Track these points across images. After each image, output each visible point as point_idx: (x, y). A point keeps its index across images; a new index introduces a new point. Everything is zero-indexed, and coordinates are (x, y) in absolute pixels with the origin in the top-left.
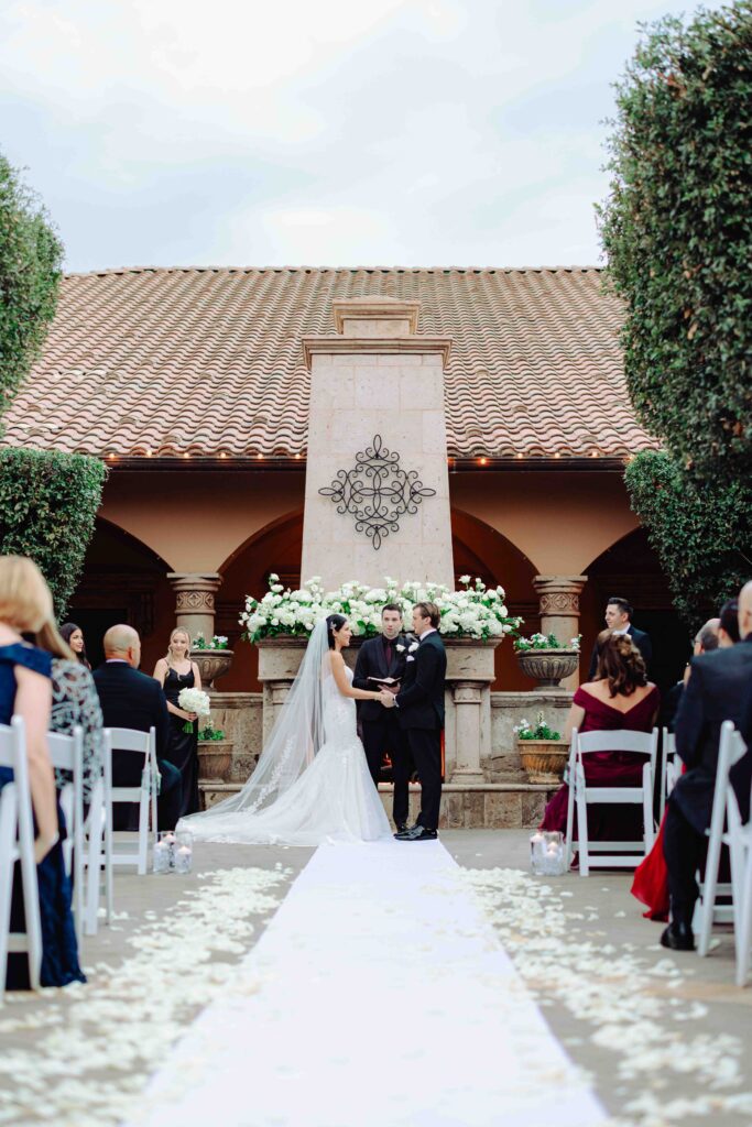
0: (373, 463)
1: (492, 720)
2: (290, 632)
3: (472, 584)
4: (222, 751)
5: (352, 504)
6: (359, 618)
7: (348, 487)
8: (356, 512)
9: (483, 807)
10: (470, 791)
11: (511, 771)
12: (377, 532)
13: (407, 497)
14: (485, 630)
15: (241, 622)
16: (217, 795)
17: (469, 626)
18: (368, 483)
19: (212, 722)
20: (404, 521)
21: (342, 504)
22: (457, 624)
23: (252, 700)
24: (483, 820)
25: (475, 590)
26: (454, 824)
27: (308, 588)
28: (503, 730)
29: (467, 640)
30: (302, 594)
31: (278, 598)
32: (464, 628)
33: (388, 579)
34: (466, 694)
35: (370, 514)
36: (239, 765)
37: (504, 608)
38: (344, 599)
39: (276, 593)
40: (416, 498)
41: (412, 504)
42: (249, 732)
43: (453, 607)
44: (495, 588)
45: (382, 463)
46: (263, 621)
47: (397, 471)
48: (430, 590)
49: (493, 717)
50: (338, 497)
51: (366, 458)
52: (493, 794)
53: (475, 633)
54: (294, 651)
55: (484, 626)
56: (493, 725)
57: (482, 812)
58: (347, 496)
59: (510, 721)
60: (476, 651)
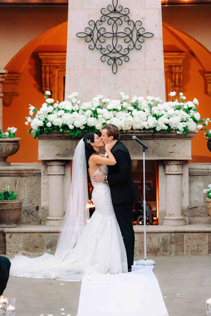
0: (112, 15)
1: (190, 184)
2: (59, 130)
3: (177, 96)
4: (16, 207)
5: (98, 43)
6: (104, 121)
7: (95, 32)
8: (101, 49)
9: (183, 243)
10: (175, 232)
11: (201, 216)
12: (115, 62)
13: (135, 38)
14: (186, 129)
15: (26, 123)
16: (14, 235)
17: (174, 126)
18: (109, 29)
19: (9, 187)
20: (133, 55)
21: (92, 43)
22: (167, 125)
23: (34, 172)
24: (183, 250)
25: (179, 101)
26: (164, 253)
27: (70, 100)
28: (197, 190)
29: (174, 135)
30: (65, 105)
31: (51, 108)
32: (172, 127)
33: (122, 94)
34: (173, 168)
35: (111, 50)
36: (26, 213)
37: (198, 113)
38: (94, 109)
39: (48, 105)
40: (141, 39)
41: (138, 44)
42: (33, 192)
43: (164, 112)
44: (192, 100)
45: (118, 15)
46: (41, 124)
47: (128, 21)
48: (150, 102)
49: (190, 182)
50: (89, 38)
51: (108, 12)
52: (190, 234)
53: (178, 130)
54: (61, 141)
55: (185, 126)
56: (190, 187)
57: (182, 246)
58: (95, 38)
59: (201, 184)
60: (180, 141)
